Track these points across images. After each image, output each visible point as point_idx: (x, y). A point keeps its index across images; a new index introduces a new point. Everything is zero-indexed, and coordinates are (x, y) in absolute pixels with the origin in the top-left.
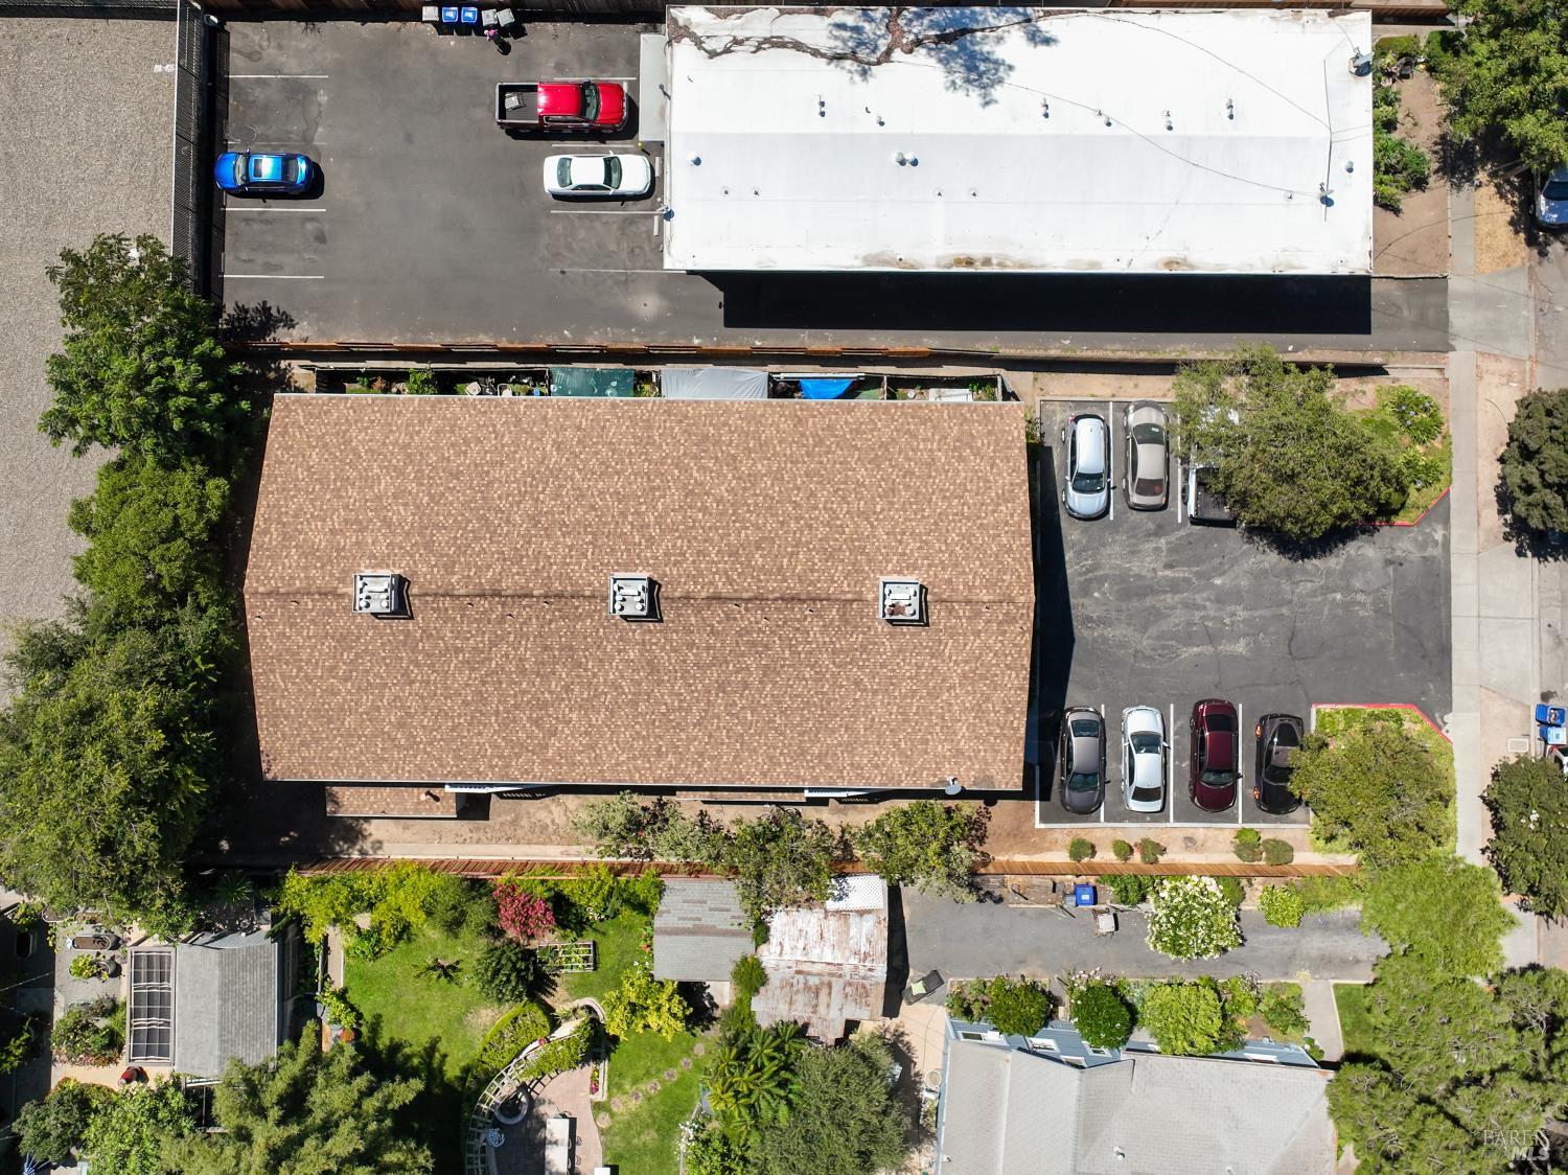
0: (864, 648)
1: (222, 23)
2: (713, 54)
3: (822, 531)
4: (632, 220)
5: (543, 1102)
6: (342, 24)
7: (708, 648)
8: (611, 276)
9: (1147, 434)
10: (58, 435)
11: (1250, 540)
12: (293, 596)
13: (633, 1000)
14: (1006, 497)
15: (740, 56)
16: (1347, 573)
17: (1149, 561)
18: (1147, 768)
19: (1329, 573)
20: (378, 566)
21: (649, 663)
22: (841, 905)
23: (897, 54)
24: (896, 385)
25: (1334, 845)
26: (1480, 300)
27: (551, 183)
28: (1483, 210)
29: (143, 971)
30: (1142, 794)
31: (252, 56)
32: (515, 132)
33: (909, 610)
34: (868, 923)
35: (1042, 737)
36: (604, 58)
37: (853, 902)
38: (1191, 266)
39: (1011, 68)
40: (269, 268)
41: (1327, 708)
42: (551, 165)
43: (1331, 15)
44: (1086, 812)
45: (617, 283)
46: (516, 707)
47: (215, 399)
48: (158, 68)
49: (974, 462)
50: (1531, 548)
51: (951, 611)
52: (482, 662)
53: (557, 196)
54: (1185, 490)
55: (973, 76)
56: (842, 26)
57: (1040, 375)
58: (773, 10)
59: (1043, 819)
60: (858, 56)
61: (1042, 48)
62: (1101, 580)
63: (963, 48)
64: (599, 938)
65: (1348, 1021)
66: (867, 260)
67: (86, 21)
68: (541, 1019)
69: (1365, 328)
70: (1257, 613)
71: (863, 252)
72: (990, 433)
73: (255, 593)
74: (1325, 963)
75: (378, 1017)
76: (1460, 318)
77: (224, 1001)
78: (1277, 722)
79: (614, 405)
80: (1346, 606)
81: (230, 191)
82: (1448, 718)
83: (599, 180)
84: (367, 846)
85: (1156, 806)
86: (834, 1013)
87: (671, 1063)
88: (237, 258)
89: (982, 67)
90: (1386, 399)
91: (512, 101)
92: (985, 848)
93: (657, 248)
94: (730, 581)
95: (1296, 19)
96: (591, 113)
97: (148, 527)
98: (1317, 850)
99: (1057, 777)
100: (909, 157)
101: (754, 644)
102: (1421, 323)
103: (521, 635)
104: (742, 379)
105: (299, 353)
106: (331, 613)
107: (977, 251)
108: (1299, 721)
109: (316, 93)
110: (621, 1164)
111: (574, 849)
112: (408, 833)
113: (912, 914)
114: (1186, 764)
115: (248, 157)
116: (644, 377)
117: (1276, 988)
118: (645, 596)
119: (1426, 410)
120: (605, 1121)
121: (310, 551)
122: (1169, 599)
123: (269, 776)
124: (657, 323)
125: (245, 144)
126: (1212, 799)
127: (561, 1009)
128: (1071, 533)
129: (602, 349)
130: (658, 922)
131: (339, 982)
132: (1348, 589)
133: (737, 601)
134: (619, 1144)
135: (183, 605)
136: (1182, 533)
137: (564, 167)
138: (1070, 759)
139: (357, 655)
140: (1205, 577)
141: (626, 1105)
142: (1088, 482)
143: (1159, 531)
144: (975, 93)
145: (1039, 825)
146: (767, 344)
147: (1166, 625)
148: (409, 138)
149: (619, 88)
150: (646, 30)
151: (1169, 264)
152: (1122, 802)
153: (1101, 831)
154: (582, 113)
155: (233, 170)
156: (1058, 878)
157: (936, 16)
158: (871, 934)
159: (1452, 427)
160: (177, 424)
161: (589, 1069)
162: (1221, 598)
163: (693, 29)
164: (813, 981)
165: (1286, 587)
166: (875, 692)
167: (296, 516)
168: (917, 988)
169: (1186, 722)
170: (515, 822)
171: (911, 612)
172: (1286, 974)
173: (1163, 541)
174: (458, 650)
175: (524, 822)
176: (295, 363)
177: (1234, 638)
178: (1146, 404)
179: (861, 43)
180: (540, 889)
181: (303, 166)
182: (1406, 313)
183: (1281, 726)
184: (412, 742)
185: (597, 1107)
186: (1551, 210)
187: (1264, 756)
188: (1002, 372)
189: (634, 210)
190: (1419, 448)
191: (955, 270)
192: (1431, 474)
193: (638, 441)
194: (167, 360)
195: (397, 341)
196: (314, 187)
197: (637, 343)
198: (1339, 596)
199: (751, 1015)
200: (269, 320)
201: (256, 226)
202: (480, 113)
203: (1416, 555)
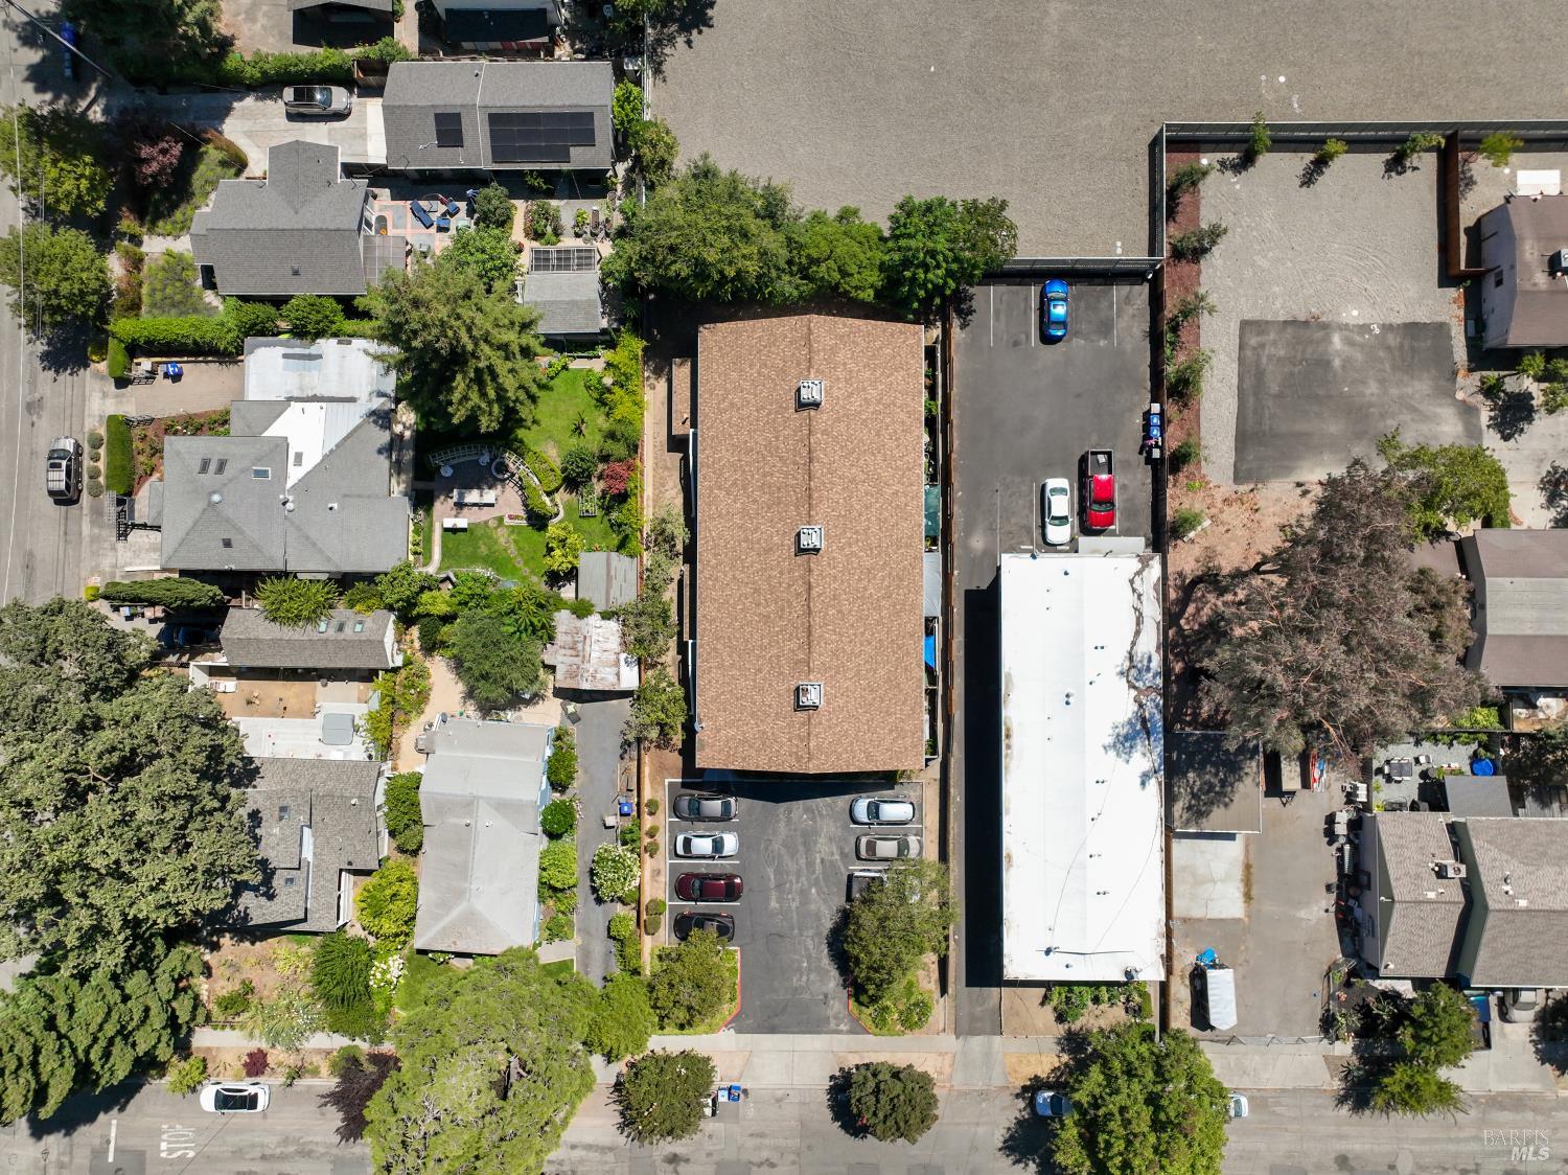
0: (781, 674)
1: (1148, 281)
2: (1132, 582)
3: (848, 649)
4: (1029, 531)
5: (503, 487)
6: (1148, 353)
7: (780, 583)
8: (995, 520)
9: (903, 847)
10: (901, 207)
11: (838, 911)
12: (808, 343)
13: (568, 541)
14: (868, 756)
15: (1131, 598)
16: (820, 970)
17: (825, 849)
18: (703, 846)
19: (820, 960)
20: (826, 392)
21: (771, 549)
22: (622, 662)
23: (1133, 693)
24: (931, 694)
25: (656, 961)
26: (988, 1055)
27: (1052, 483)
28: (1043, 1058)
29: (584, 254)
30: (687, 843)
31: (1128, 300)
32: (1083, 460)
33: (804, 699)
34: (612, 679)
35: (720, 784)
36: (1131, 514)
37: (624, 669)
38: (1007, 870)
39: (1128, 762)
40: (997, 312)
41: (738, 956)
42: (1063, 483)
43: (1162, 956)
44: (675, 810)
45: (991, 524)
46: (744, 471)
47: (922, 293)
48: (1119, 244)
49: (889, 739)
50: (836, 1085)
51: (803, 724)
52: (770, 451)
53: (1044, 486)
54: (869, 870)
55: (1121, 739)
56: (1150, 660)
57: (938, 783)
58: (1159, 618)
59: (670, 784)
60: (1133, 669)
61: (1139, 781)
62: (813, 819)
63: (1138, 733)
64: (599, 519)
65: (552, 968)
66: (1009, 675)
67: (1147, 199)
68: (554, 486)
69: (970, 983)
70: (794, 914)
71: (1012, 672)
72: (906, 749)
73: (810, 322)
74: (585, 953)
75: (551, 389)
76: (977, 1042)
77: (568, 303)
78: (730, 925)
79: (920, 525)
80: (799, 970)
81: (1044, 288)
82: (732, 1031)
83: (1055, 513)
84: (652, 381)
85: (680, 851)
86: (560, 658)
87: (526, 563)
88: (1002, 295)
89: (1127, 745)
90: (926, 996)
91: (1102, 459)
92: (653, 749)
93: (1013, 550)
94: (819, 595)
95: (1159, 935)
96: (1095, 507)
97: (847, 260)
98: (652, 950)
99: (696, 793)
100: (1071, 700)
101: (783, 610)
102: (973, 1018)
103: (787, 474)
104: (935, 601)
105: (946, 333)
106: (798, 364)
107: (1014, 741)
108: (730, 939)
109: (1105, 338)
110: (468, 534)
111: (651, 503)
112: (658, 404)
113: (613, 705)
114: (703, 871)
115: (1065, 300)
116: (934, 543)
117: (570, 924)
118: (811, 546)
119: (920, 1019)
120: (492, 524)
121: (834, 350)
122: (802, 862)
123: (701, 329)
124: (967, 548)
125: (1073, 296)
126: (683, 886)
127: (557, 496)
128: (842, 801)
129: (951, 515)
130: (614, 555)
131: (571, 366)
132: (809, 971)
133: (808, 599)
134: (479, 532)
135: (801, 278)
136: (843, 869)
137: (1062, 491)
138: (707, 799)
139: (773, 380)
140: (816, 883)
141: (502, 536)
142: (873, 811)
143: (843, 855)
144: (1110, 740)
145: (667, 781)
146: (955, 617)
147: (787, 859)
148: (1078, 396)
149: (1112, 523)
150: (1147, 539)
151: (1009, 856)
152: (681, 832)
153: (663, 819)
154: (1095, 502)
155: (1057, 289)
156: (635, 793)
157: (1158, 717)
158: (606, 681)
159: (909, 1036)
160: (907, 274)
161: (522, 514)
162: (803, 893)
163: (1147, 570)
164: (580, 646)
165: (811, 932)
166: (754, 681)
167: (854, 342)
168: (571, 708)
169: (729, 871)
170: (666, 468)
171: (804, 700)
172: (579, 930)
173: (837, 857)
174: (777, 438)
175: (666, 473)
176: (940, 330)
177: (780, 900)
178: (921, 848)
179: (1140, 671)
180: (633, 485)
181: (1060, 333)
182: (979, 1009)
183: (728, 927)
184: (722, 412)
185: (500, 519)
186: (1044, 1099)
187: (710, 917)
188: (940, 759)
189: (1036, 534)
190: (896, 1016)
191: (1003, 728)
192: (880, 1022)
193: (899, 540)
194: (944, 265)
195: (955, 393)
196: (1047, 339)
197: (955, 537)
198: (805, 965)
199: (558, 610)
200: (965, 314)
201: (1022, 305)
202: (1094, 438)
203: (830, 1013)
